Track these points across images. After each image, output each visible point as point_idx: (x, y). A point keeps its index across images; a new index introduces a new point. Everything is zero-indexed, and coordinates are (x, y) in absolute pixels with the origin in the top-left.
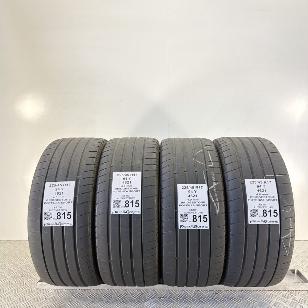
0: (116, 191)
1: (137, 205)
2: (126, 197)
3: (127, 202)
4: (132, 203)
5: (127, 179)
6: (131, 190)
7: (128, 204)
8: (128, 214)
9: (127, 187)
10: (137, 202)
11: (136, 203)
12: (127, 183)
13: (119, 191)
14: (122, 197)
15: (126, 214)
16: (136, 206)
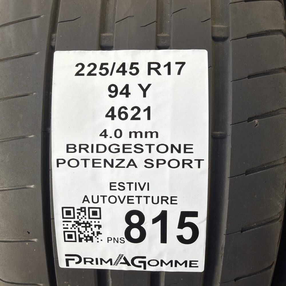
0: (73, 163)
1: (187, 232)
2: (127, 193)
3: (135, 219)
4: (159, 223)
5: (127, 94)
6: (155, 156)
7: (138, 226)
8: (142, 269)
9: (134, 141)
10: (188, 220)
11: (182, 225)
12: (131, 114)
13: (89, 163)
14: (109, 193)
15: (132, 268)
16: (181, 239)
